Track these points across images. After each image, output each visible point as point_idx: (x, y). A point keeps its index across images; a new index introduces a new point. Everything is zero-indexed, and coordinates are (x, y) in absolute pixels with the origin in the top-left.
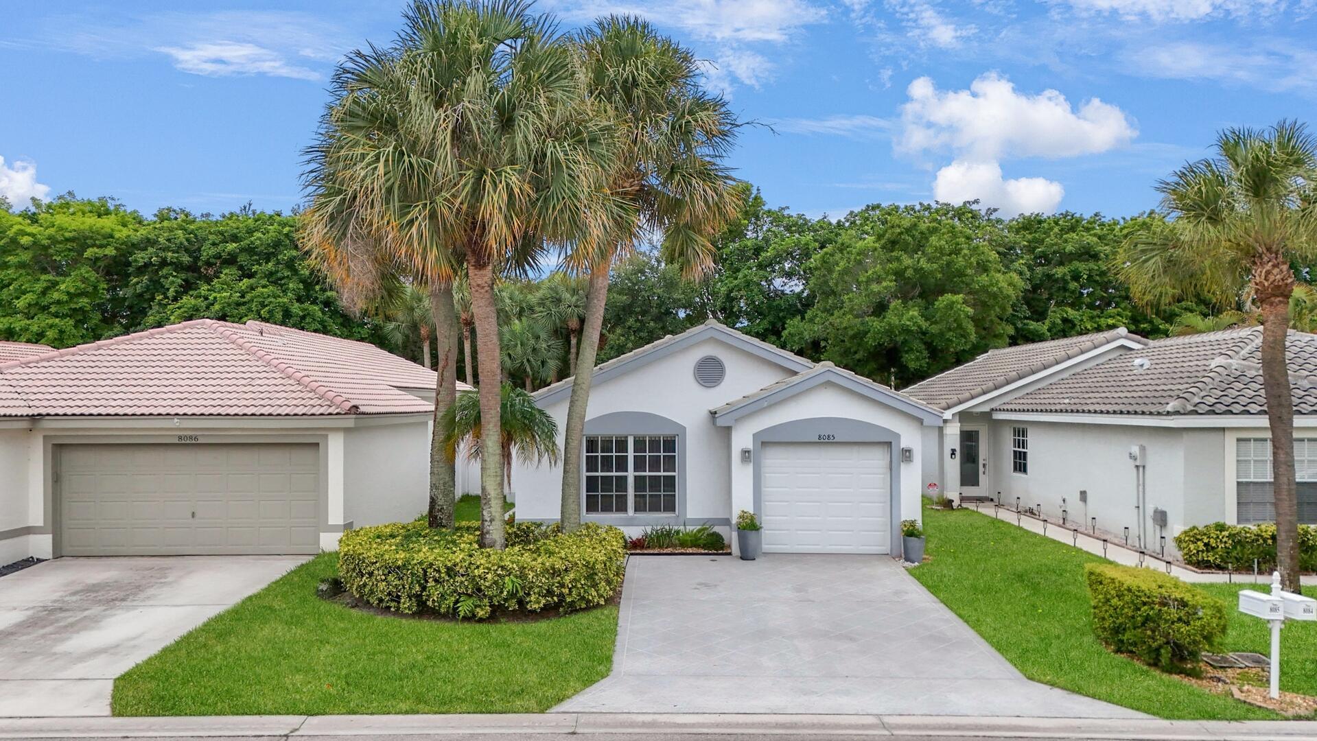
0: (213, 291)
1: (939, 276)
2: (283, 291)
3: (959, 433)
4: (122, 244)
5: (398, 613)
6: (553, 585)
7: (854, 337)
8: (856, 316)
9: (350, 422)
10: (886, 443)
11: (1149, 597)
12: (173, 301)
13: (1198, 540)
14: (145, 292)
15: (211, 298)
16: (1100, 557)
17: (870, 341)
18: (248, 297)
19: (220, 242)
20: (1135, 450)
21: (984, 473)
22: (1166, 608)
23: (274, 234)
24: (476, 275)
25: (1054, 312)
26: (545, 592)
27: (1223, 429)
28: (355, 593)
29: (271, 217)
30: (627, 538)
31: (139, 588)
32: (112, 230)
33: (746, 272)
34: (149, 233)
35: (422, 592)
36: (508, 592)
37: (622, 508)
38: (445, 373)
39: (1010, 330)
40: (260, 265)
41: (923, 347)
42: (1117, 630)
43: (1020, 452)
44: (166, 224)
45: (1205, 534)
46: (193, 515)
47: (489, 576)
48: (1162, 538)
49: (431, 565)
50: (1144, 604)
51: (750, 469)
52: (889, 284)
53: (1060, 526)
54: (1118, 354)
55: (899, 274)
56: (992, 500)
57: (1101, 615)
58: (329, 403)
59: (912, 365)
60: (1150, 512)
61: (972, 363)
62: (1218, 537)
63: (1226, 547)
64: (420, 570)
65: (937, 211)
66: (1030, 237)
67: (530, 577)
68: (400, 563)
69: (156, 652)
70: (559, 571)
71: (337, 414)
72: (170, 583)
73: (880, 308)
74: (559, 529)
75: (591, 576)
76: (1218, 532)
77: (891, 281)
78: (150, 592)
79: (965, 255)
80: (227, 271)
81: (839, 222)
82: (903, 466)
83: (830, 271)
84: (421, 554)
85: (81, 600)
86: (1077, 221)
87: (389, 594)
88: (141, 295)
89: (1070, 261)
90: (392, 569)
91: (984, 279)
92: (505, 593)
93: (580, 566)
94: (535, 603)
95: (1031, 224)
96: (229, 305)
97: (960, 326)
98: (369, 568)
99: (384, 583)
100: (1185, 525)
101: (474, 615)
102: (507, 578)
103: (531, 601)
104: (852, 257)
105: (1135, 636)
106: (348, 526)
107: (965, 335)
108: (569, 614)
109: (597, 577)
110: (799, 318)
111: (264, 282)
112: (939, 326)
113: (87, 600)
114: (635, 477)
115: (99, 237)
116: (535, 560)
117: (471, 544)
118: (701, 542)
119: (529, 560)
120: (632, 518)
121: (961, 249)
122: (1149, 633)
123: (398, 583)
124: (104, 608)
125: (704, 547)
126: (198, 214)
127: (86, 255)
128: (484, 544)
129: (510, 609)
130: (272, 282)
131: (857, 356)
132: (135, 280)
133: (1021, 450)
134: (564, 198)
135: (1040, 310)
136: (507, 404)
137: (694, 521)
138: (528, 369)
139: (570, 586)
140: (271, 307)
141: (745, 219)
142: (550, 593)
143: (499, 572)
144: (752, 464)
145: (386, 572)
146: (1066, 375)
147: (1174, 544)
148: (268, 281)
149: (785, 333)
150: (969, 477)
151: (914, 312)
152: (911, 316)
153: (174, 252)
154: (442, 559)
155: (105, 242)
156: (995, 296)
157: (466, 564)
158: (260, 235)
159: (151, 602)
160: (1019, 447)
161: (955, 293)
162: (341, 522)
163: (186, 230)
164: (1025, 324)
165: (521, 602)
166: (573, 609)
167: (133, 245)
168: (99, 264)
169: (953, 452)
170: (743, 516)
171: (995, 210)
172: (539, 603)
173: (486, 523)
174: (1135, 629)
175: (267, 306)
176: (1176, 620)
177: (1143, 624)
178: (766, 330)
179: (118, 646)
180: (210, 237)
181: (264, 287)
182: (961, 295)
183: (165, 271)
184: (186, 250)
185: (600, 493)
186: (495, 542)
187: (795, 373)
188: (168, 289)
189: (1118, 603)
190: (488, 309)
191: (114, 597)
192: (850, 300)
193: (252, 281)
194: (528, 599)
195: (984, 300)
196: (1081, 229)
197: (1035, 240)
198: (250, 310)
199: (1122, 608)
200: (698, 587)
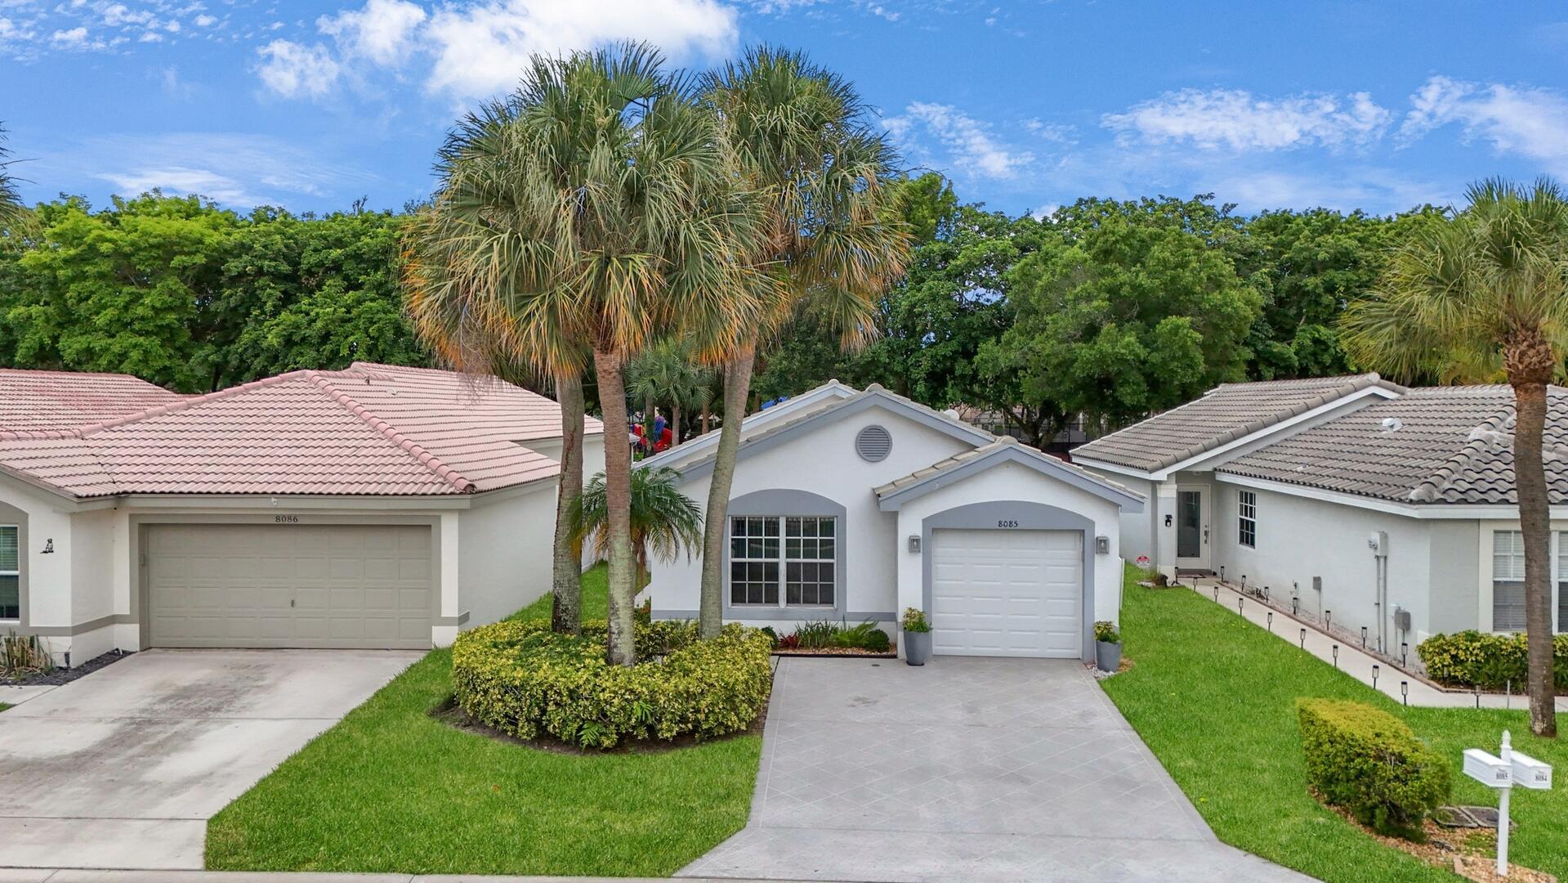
0: (316, 305)
1: (1161, 294)
2: (395, 305)
3: (1175, 496)
4: (213, 251)
5: (515, 739)
6: (687, 710)
7: (1060, 365)
8: (1060, 342)
9: (465, 502)
10: (1079, 531)
11: (1363, 749)
12: (270, 316)
13: (1445, 651)
14: (240, 306)
15: (313, 314)
16: (1329, 666)
17: (1078, 372)
18: (355, 312)
19: (323, 248)
20: (1376, 538)
21: (1206, 542)
22: (1381, 763)
23: (383, 239)
24: (602, 359)
25: (1304, 331)
26: (678, 718)
27: (1478, 521)
28: (469, 711)
29: (380, 217)
30: (778, 634)
31: (234, 694)
32: (202, 235)
33: (931, 283)
34: (243, 237)
35: (542, 715)
36: (637, 719)
37: (773, 599)
38: (570, 455)
39: (1248, 354)
40: (368, 275)
41: (1142, 378)
42: (1330, 780)
43: (1247, 521)
44: (262, 227)
45: (1453, 645)
46: (293, 603)
47: (616, 701)
48: (1404, 644)
49: (552, 686)
50: (1359, 755)
51: (919, 558)
52: (1100, 303)
53: (1289, 616)
54: (1369, 406)
55: (1113, 292)
56: (1215, 574)
57: (1314, 758)
58: (441, 480)
59: (1128, 401)
60: (1391, 612)
61: (1198, 401)
62: (1468, 649)
63: (1477, 661)
64: (540, 692)
65: (1163, 208)
66: (1274, 239)
67: (662, 702)
68: (517, 683)
69: (253, 785)
70: (694, 694)
71: (451, 494)
72: (269, 686)
73: (1091, 332)
74: (698, 633)
75: (730, 699)
76: (1469, 643)
77: (1103, 300)
78: (247, 699)
79: (1194, 268)
80: (330, 282)
81: (1045, 219)
82: (1097, 558)
83: (1031, 285)
84: (541, 673)
85: (171, 709)
86: (1333, 221)
87: (506, 715)
88: (235, 309)
89: (1324, 269)
90: (507, 689)
91: (1216, 297)
92: (633, 720)
93: (718, 687)
94: (667, 730)
95: (1277, 223)
96: (333, 322)
97: (1186, 355)
98: (484, 685)
99: (500, 704)
100: (1429, 632)
101: (599, 744)
102: (636, 703)
103: (662, 729)
104: (1058, 270)
105: (1348, 789)
106: (463, 619)
107: (1191, 365)
108: (705, 741)
109: (737, 700)
110: (993, 339)
111: (372, 294)
112: (1161, 355)
113: (178, 710)
114: (788, 563)
115: (187, 243)
116: (667, 680)
117: (596, 659)
118: (864, 642)
119: (660, 682)
120: (783, 611)
121: (1189, 262)
122: (1363, 788)
123: (515, 704)
124: (196, 720)
125: (866, 647)
126: (299, 214)
127: (173, 263)
128: (612, 659)
129: (639, 738)
130: (381, 294)
131: (1062, 388)
132: (228, 292)
133: (1248, 518)
134: (699, 285)
135: (1288, 327)
136: (640, 493)
137: (855, 616)
138: (676, 398)
139: (707, 711)
140: (380, 324)
141: (932, 218)
142: (684, 719)
143: (627, 696)
144: (921, 554)
145: (503, 691)
146: (1304, 429)
147: (1417, 654)
148: (377, 293)
149: (976, 359)
150: (1188, 546)
151: (1130, 338)
152: (1125, 342)
153: (271, 260)
154: (563, 680)
155: (193, 249)
156: (1229, 317)
157: (590, 686)
158: (368, 240)
159: (247, 714)
160: (1246, 515)
161: (1180, 314)
162: (456, 615)
163: (284, 234)
164: (1267, 346)
165: (651, 729)
166: (710, 737)
167: (226, 251)
168: (187, 273)
169: (1168, 519)
170: (910, 613)
171: (1234, 206)
172: (671, 731)
173: (614, 636)
174: (1348, 781)
175: (375, 323)
176: (1392, 777)
177: (1357, 777)
178: (955, 352)
179: (212, 774)
180: (312, 242)
181: (372, 300)
182: (1188, 318)
183: (261, 282)
184: (285, 257)
185: (747, 582)
186: (623, 657)
187: (973, 448)
188: (265, 303)
189: (1331, 750)
190: (617, 397)
191: (207, 706)
192: (1055, 321)
193: (359, 293)
194: (659, 727)
195: (1215, 323)
196: (1338, 230)
197: (1281, 244)
198: (357, 327)
199: (1335, 756)
200: (855, 703)
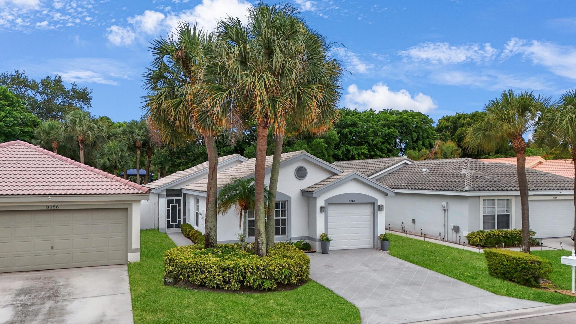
5: (229, 290)
9: (147, 197)
10: (373, 203)
20: (444, 204)
26: (297, 275)
27: (479, 196)
42: (504, 273)
45: (478, 235)
46: (52, 248)
47: (276, 270)
48: (459, 236)
51: (323, 215)
54: (403, 166)
58: (132, 188)
60: (450, 227)
62: (483, 236)
63: (485, 239)
67: (292, 268)
71: (141, 193)
76: (481, 234)
82: (379, 212)
92: (283, 277)
99: (220, 276)
100: (469, 231)
102: (283, 270)
103: (292, 280)
129: (285, 284)
137: (295, 238)
143: (280, 267)
144: (324, 213)
146: (386, 174)
147: (465, 238)
162: (139, 247)
170: (322, 235)
174: (516, 272)
176: (538, 268)
